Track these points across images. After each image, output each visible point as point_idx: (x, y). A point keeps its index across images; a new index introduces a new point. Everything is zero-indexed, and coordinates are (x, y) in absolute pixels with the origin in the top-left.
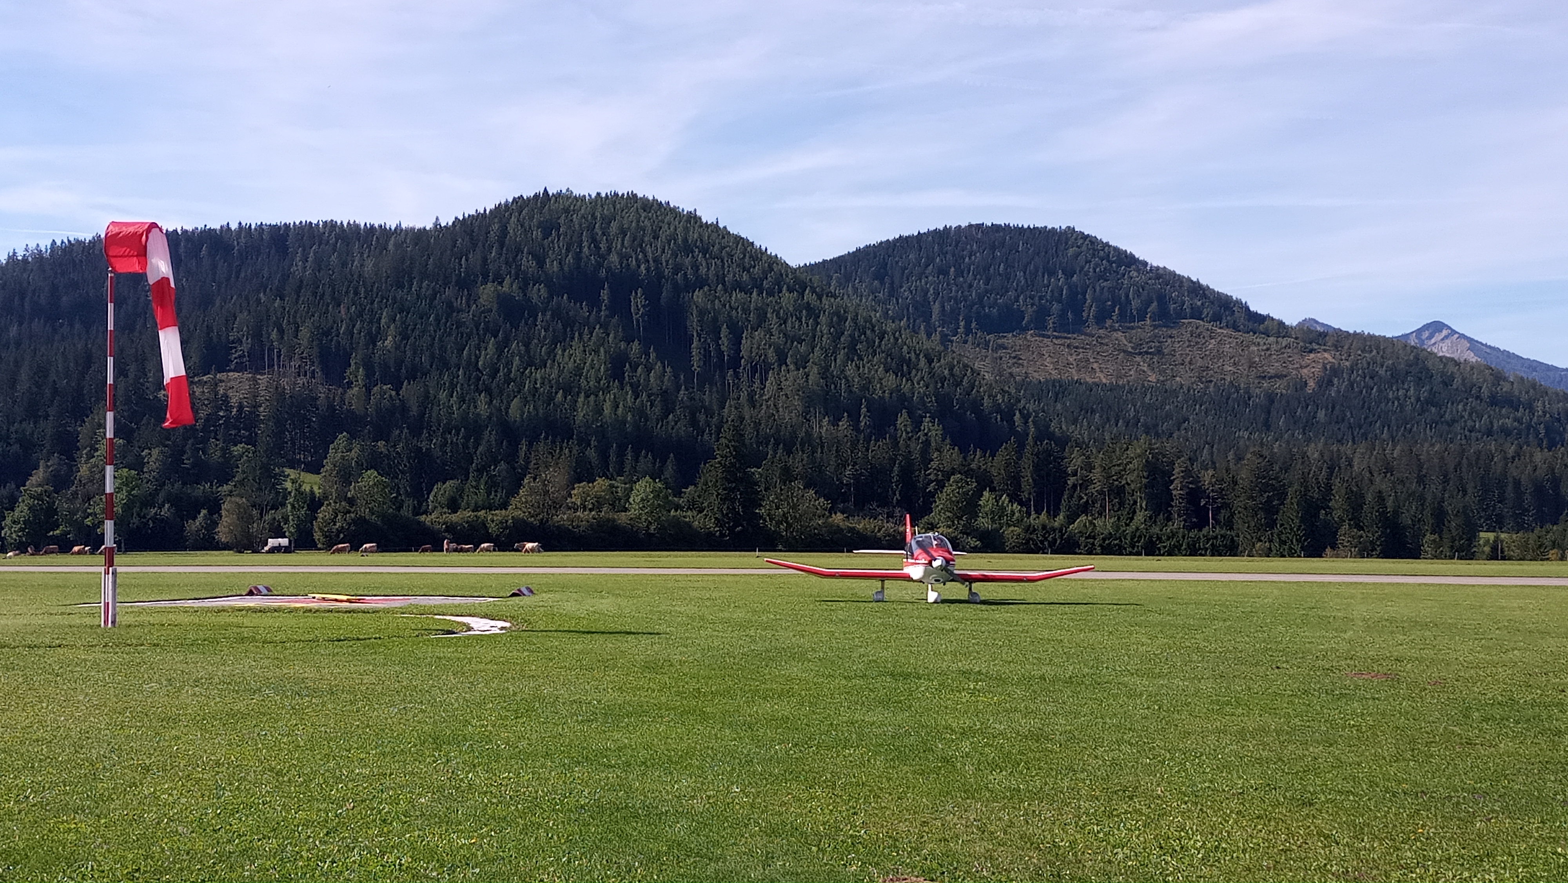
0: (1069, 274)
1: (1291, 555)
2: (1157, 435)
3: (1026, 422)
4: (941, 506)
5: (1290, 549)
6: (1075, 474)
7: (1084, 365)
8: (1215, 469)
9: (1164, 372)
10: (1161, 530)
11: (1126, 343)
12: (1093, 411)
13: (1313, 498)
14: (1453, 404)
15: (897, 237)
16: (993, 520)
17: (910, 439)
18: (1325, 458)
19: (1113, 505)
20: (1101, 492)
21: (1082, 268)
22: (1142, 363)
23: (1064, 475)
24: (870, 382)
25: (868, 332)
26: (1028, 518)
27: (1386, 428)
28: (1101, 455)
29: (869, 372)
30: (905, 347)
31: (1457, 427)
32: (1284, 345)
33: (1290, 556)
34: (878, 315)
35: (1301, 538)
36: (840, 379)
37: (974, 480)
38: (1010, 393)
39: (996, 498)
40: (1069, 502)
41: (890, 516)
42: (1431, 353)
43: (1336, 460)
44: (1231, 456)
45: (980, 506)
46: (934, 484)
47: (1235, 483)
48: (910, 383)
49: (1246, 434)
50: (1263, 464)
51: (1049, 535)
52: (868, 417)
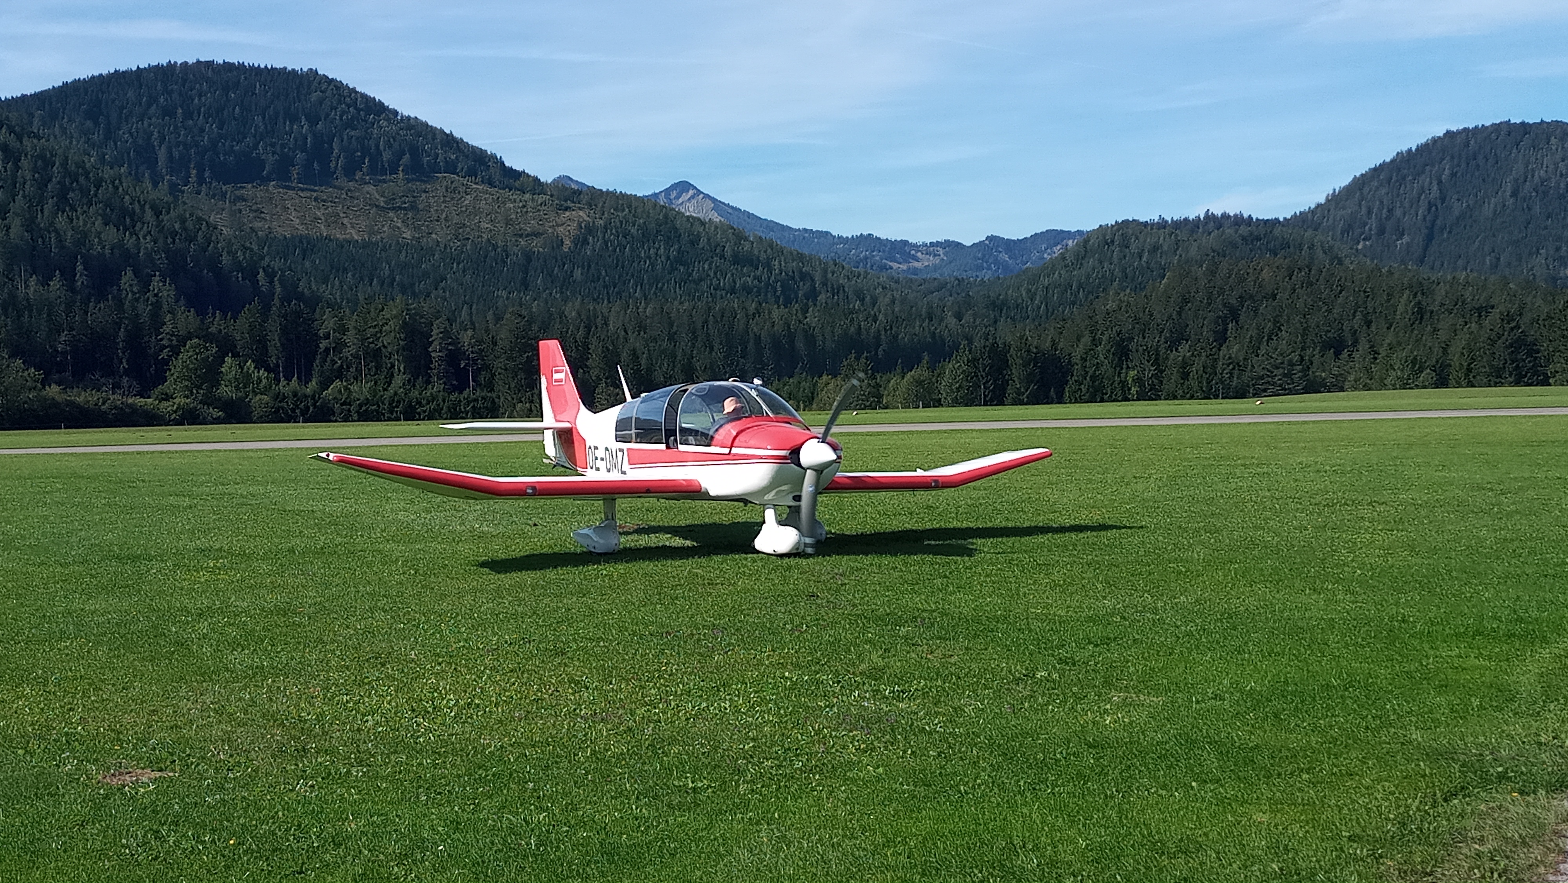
0: (313, 120)
2: (414, 294)
3: (271, 282)
4: (176, 374)
6: (327, 336)
7: (334, 220)
8: (474, 330)
9: (419, 229)
10: (421, 394)
11: (378, 197)
12: (345, 270)
14: (699, 262)
15: (112, 71)
16: (237, 388)
17: (137, 300)
19: (369, 370)
20: (356, 356)
21: (327, 115)
22: (395, 219)
23: (316, 338)
24: (86, 237)
25: (82, 179)
26: (277, 385)
27: (639, 288)
28: (355, 316)
29: (85, 225)
30: (127, 197)
31: (704, 286)
32: (539, 202)
34: (92, 159)
36: (49, 232)
37: (214, 345)
38: (252, 250)
39: (239, 364)
40: (322, 367)
41: (116, 386)
42: (679, 213)
43: (593, 319)
44: (490, 316)
45: (222, 372)
46: (168, 349)
47: (495, 344)
48: (134, 237)
49: (504, 294)
50: (523, 323)
51: (301, 402)
52: (86, 275)
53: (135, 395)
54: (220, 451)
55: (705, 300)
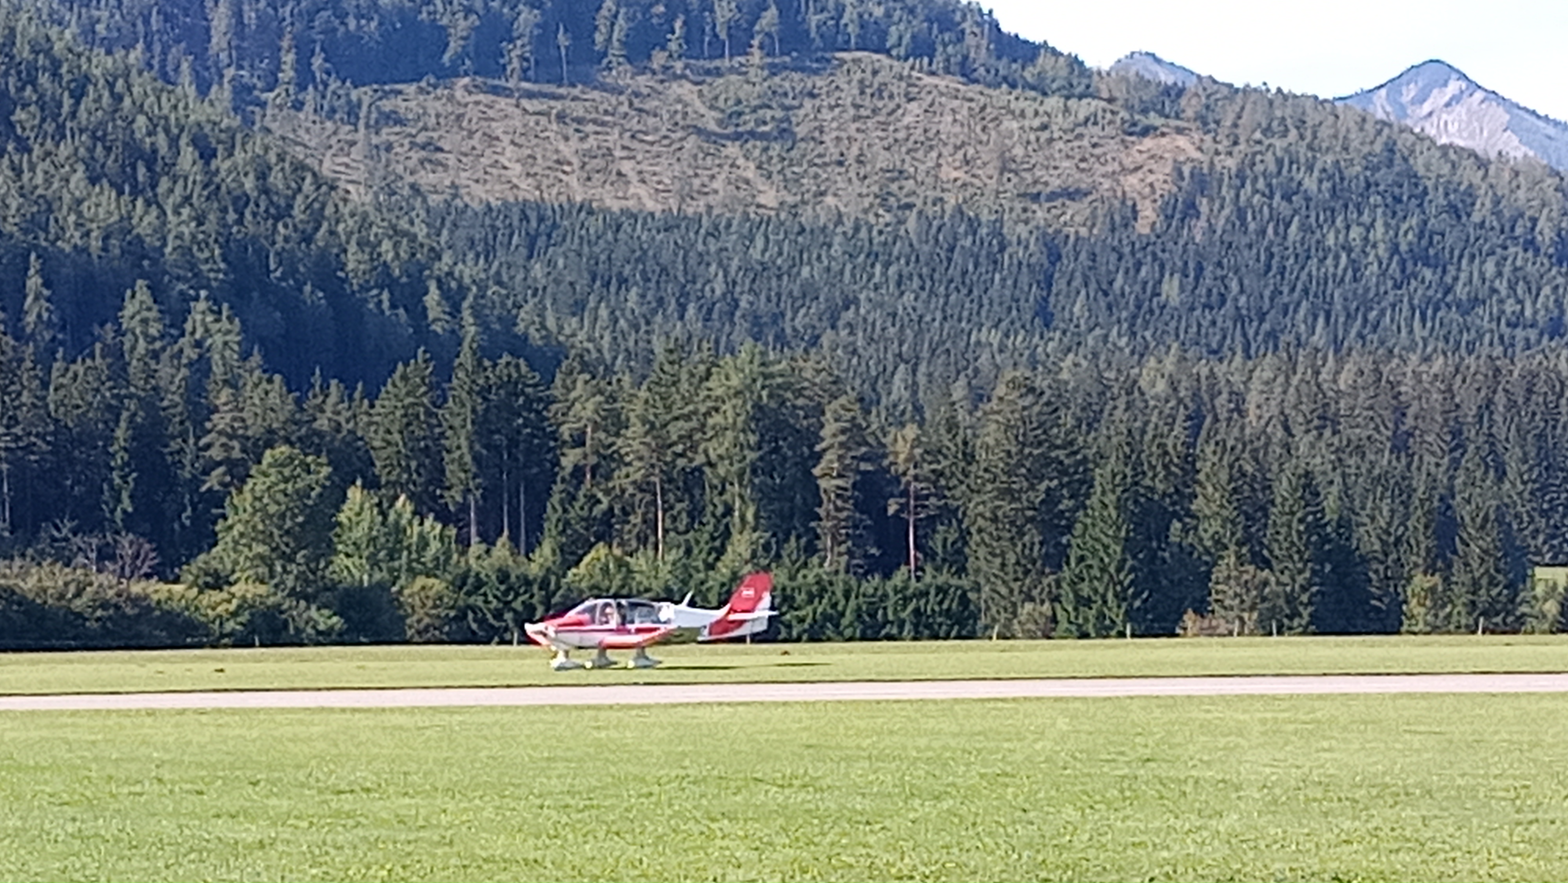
1: (1103, 632)
2: (781, 339)
3: (455, 311)
4: (239, 527)
5: (1101, 616)
6: (579, 441)
7: (600, 165)
8: (921, 424)
9: (796, 183)
10: (792, 578)
11: (703, 110)
12: (623, 283)
13: (1152, 489)
14: (1473, 257)
16: (374, 562)
17: (156, 355)
18: (1182, 394)
19: (674, 519)
20: (645, 487)
22: (741, 162)
23: (554, 444)
24: (50, 210)
25: (44, 79)
26: (463, 553)
27: (1321, 321)
28: (643, 394)
29: (48, 182)
30: (141, 120)
31: (1482, 317)
32: (1081, 117)
33: (1099, 636)
34: (68, 34)
35: (1125, 590)
37: (323, 460)
38: (413, 238)
39: (379, 504)
40: (565, 511)
41: (105, 555)
42: (1420, 138)
43: (1206, 398)
44: (959, 391)
45: (340, 524)
46: (221, 469)
47: (969, 458)
48: (154, 211)
49: (995, 338)
50: (1036, 409)
51: (517, 595)
52: (48, 300)
53: (148, 576)
54: (332, 710)
55: (1485, 351)
